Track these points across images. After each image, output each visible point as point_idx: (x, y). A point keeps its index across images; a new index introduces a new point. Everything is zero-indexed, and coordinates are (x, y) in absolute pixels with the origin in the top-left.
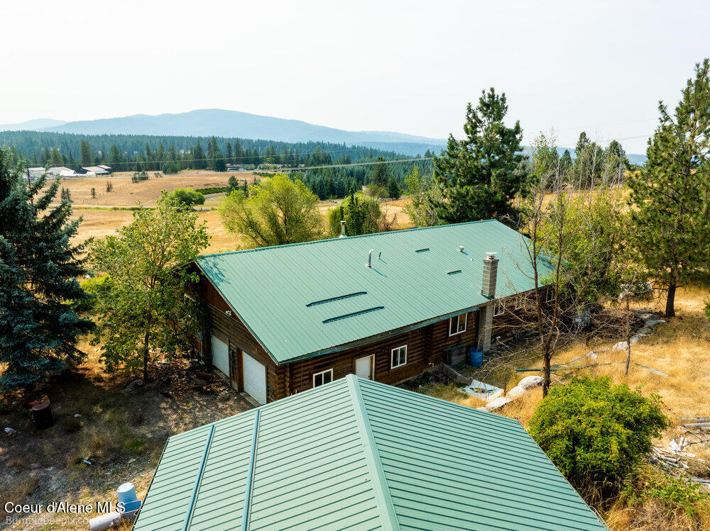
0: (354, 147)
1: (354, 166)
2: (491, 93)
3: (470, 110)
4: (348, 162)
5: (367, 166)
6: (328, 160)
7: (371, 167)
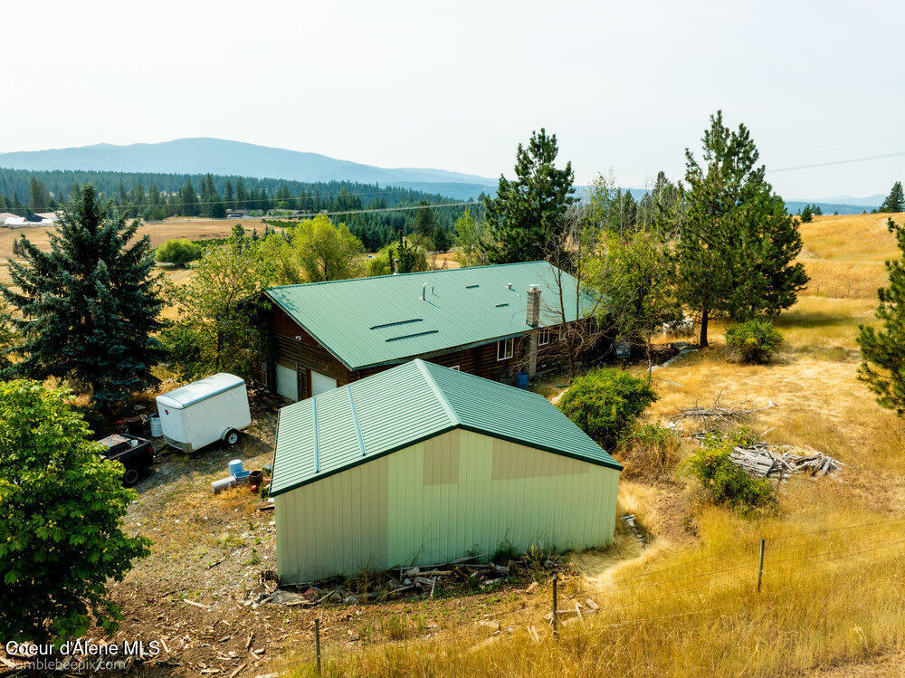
0: (389, 189)
1: (391, 211)
2: (541, 134)
3: (520, 150)
4: (383, 206)
5: (407, 212)
6: (357, 204)
7: (412, 214)
